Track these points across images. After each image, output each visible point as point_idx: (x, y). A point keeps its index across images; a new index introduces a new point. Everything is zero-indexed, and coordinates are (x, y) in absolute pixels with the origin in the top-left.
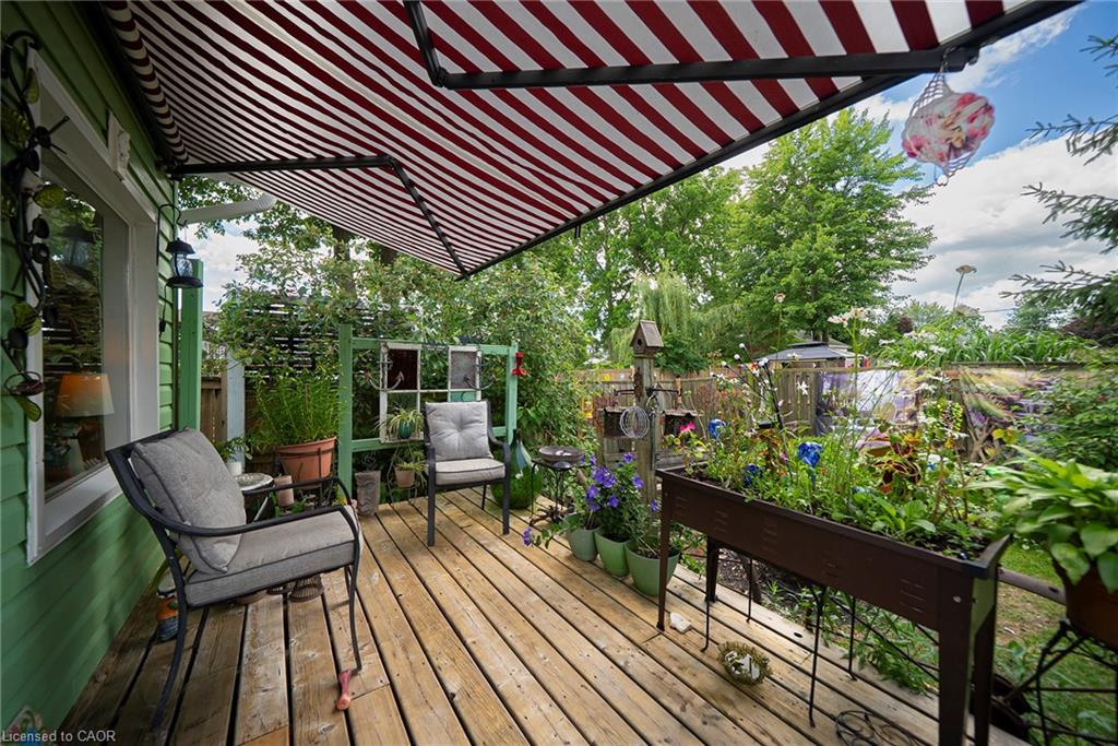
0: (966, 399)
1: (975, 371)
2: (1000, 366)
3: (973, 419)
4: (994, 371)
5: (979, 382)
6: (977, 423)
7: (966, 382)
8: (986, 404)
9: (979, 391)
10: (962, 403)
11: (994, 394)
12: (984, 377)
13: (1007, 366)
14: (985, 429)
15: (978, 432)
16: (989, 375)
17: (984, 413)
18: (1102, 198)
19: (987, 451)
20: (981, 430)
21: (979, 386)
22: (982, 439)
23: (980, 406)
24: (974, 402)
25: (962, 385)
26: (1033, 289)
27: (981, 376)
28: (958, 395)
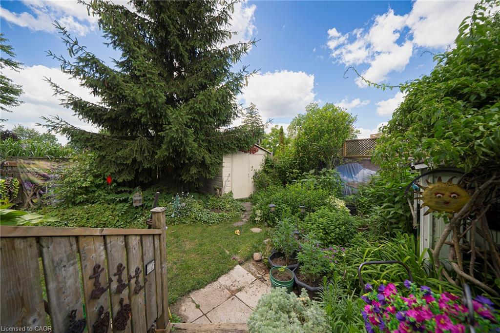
0: (22, 176)
1: (26, 162)
2: (39, 159)
3: (26, 186)
4: (36, 162)
5: (29, 167)
6: (28, 188)
7: (21, 167)
8: (32, 178)
9: (29, 172)
10: (19, 178)
11: (37, 173)
12: (31, 165)
13: (42, 159)
14: (32, 191)
15: (29, 192)
16: (34, 164)
17: (32, 182)
18: (72, 95)
19: (34, 201)
20: (30, 191)
21: (28, 169)
22: (30, 195)
23: (29, 179)
24: (26, 177)
25: (19, 169)
26: (50, 125)
27: (30, 164)
28: (17, 174)
